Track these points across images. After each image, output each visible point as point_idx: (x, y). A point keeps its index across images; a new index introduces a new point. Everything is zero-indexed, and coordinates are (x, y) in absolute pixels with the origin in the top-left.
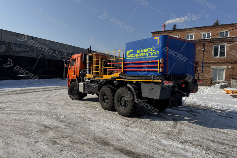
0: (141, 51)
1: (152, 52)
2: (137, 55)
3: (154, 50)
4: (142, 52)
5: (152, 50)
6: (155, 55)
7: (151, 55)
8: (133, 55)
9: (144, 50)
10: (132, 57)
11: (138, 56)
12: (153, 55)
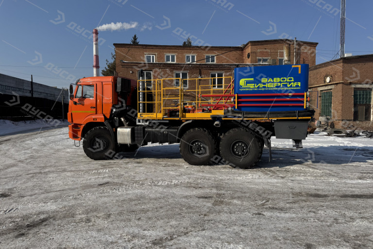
0: (269, 80)
1: (290, 83)
2: (261, 85)
3: (293, 80)
4: (270, 82)
5: (288, 81)
6: (294, 87)
7: (288, 86)
8: (254, 85)
9: (274, 80)
10: (252, 87)
11: (264, 87)
12: (291, 86)
